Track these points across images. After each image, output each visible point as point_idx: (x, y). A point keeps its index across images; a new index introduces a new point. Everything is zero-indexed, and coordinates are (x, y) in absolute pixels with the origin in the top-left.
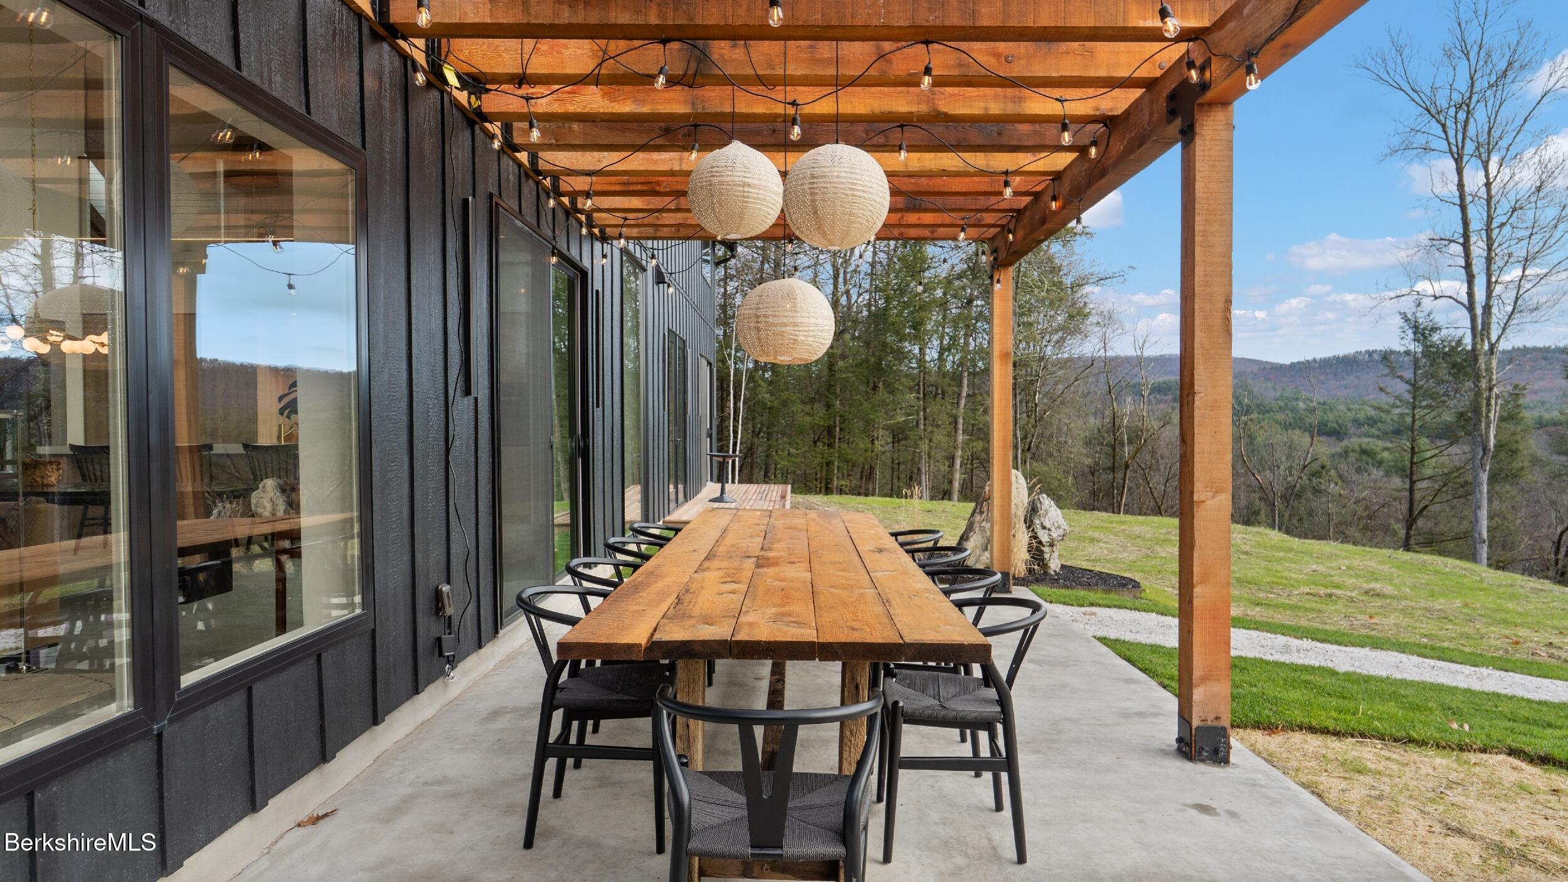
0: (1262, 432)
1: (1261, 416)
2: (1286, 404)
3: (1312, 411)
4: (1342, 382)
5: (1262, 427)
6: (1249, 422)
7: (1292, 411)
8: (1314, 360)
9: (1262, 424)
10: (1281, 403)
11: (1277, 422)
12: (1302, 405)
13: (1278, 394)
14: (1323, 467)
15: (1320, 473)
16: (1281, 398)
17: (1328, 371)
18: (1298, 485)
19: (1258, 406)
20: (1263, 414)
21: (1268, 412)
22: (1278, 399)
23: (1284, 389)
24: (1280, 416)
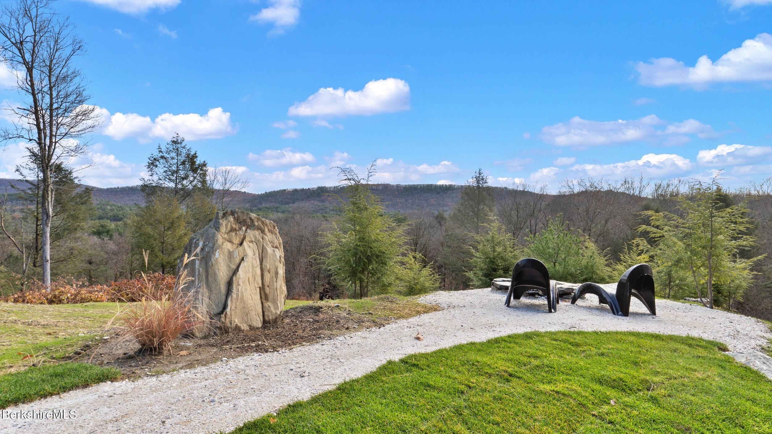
4: (131, 198)
8: (118, 188)
17: (125, 193)
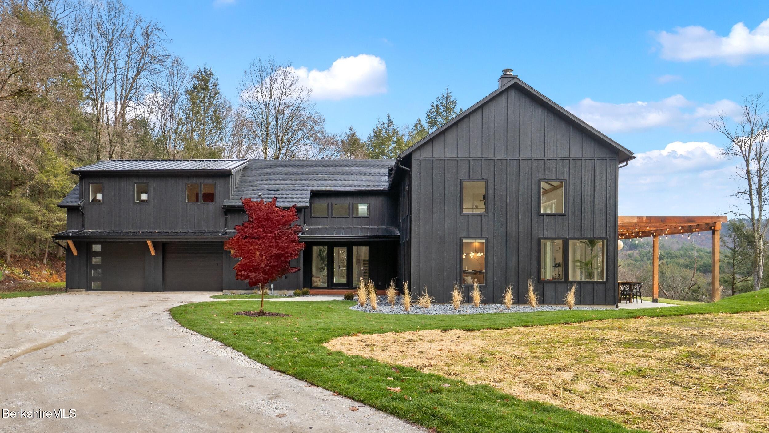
0: (669, 270)
1: (669, 260)
2: (685, 253)
3: (701, 257)
5: (669, 267)
6: (661, 265)
7: (689, 257)
9: (669, 266)
10: (682, 252)
11: (678, 264)
12: (695, 254)
13: (680, 246)
14: (699, 288)
15: (697, 290)
16: (682, 249)
18: (686, 297)
19: (667, 254)
20: (671, 259)
21: (674, 257)
22: (680, 250)
23: (684, 243)
24: (681, 261)
